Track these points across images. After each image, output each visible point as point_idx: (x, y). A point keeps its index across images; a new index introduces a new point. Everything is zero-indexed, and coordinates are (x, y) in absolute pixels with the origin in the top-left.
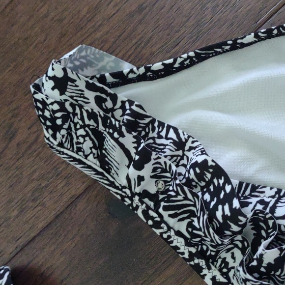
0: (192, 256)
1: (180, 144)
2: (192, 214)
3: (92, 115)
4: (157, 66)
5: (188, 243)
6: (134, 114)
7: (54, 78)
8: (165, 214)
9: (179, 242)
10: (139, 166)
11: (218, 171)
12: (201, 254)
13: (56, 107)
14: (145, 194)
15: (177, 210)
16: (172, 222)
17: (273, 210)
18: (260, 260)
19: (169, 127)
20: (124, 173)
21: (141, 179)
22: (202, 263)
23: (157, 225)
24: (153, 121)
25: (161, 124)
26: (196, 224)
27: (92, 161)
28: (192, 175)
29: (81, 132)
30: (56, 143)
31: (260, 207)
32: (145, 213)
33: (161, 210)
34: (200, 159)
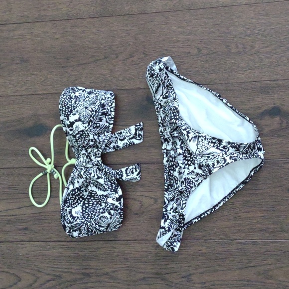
0: (160, 123)
1: (175, 99)
2: (167, 116)
3: (162, 80)
4: (182, 77)
5: (161, 120)
6: (170, 84)
7: (160, 68)
8: (161, 111)
9: (160, 118)
10: (163, 98)
11: (178, 112)
12: (162, 124)
13: (156, 74)
14: (160, 104)
15: (164, 112)
16: (161, 114)
17: (182, 126)
18: (173, 134)
19: (175, 93)
20: (158, 96)
21: (162, 101)
22: (161, 125)
23: (158, 112)
24: (172, 87)
25: (174, 90)
26: (167, 118)
27: (154, 89)
28: (173, 108)
29: (157, 82)
30: (149, 79)
31: (180, 124)
32: (157, 108)
33: (161, 110)
34: (177, 107)
